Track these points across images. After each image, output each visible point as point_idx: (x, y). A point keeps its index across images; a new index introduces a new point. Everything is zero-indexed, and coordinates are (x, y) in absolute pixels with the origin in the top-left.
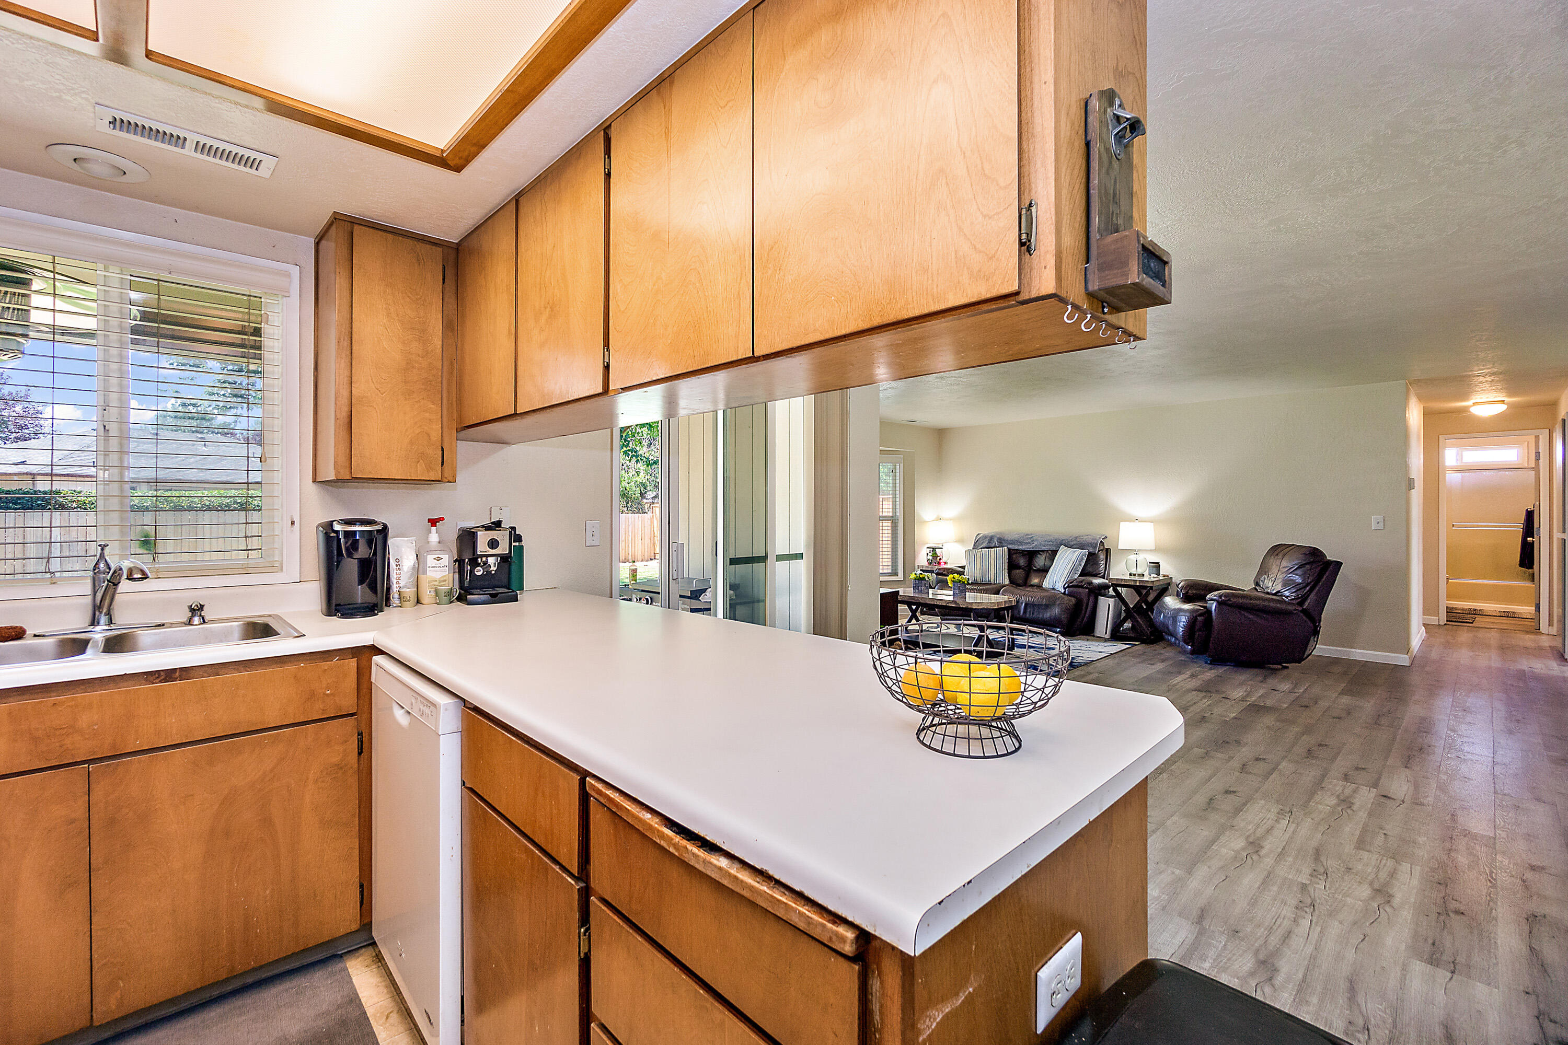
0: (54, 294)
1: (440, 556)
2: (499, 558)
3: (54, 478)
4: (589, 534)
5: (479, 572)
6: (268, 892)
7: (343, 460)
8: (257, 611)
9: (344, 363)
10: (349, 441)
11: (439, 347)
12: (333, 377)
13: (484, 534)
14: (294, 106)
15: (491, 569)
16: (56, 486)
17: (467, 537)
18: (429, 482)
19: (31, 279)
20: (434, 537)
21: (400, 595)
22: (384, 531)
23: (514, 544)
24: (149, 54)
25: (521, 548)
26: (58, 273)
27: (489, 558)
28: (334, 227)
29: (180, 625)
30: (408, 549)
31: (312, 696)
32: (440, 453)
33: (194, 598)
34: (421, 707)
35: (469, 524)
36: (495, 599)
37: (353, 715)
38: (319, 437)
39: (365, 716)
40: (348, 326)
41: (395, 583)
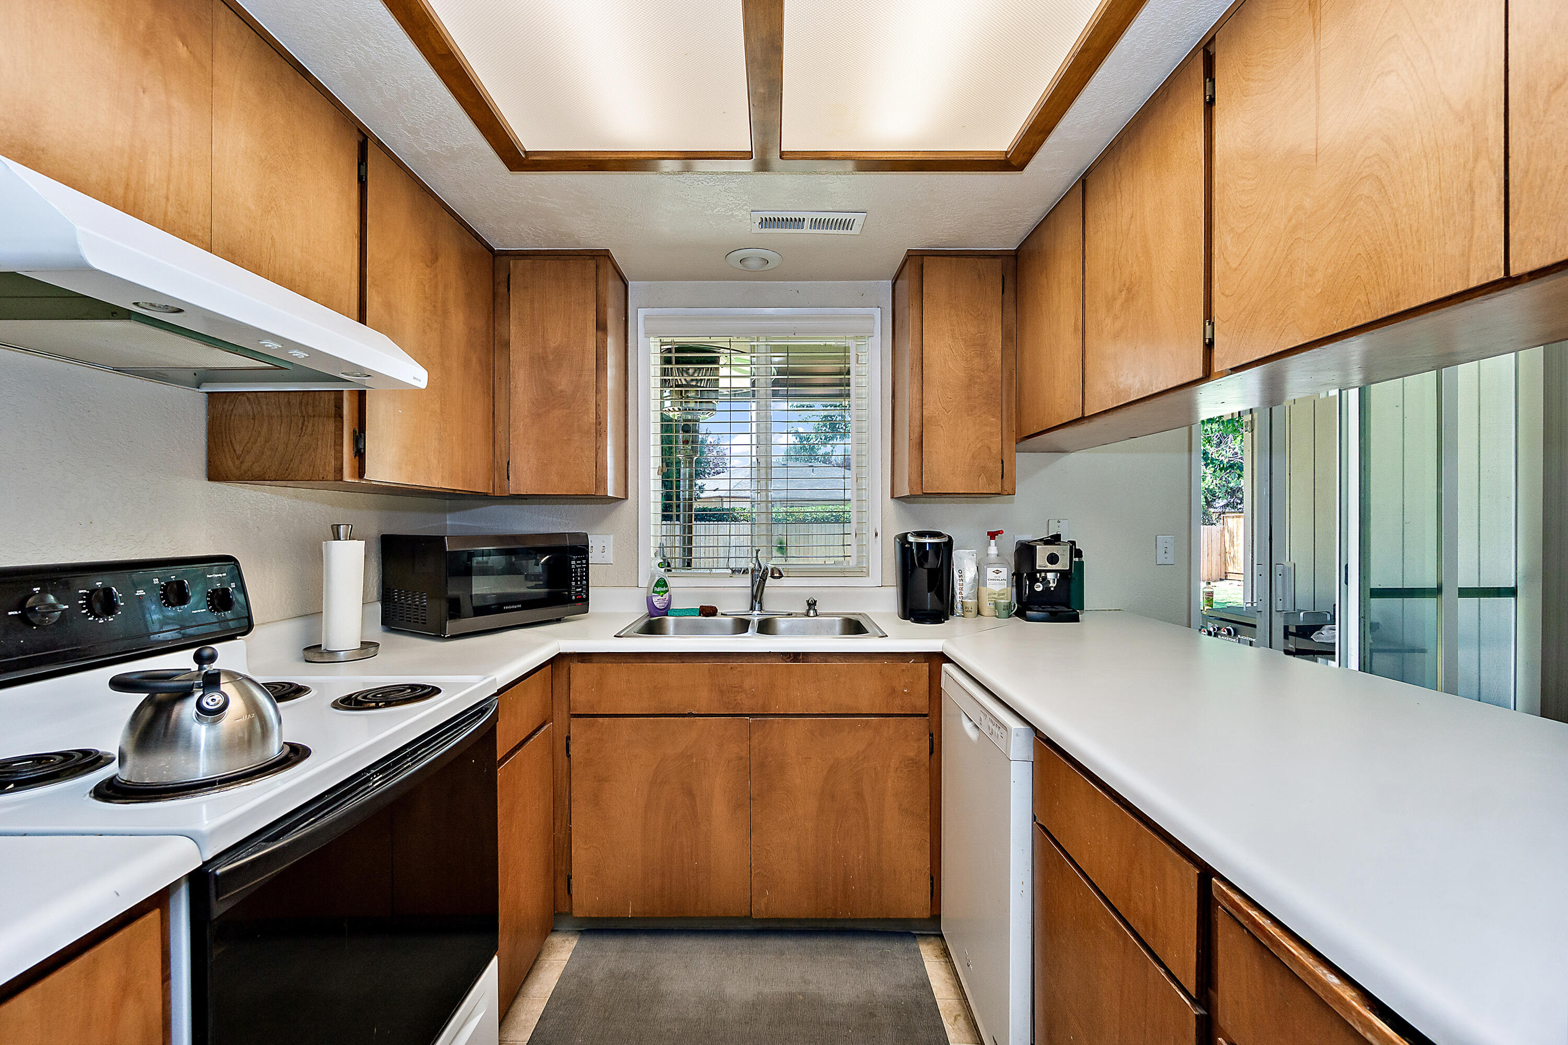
0: (731, 364)
1: (998, 569)
2: (1059, 574)
3: (732, 500)
4: (1161, 551)
5: (1039, 587)
6: (860, 857)
7: (915, 477)
8: (852, 609)
9: (916, 388)
10: (920, 459)
11: (999, 358)
12: (908, 401)
13: (1042, 548)
14: (879, 158)
15: (1051, 585)
16: (733, 505)
17: (1026, 552)
18: (989, 496)
19: (719, 357)
20: (993, 550)
21: (962, 605)
22: (949, 544)
23: (1074, 559)
24: (782, 155)
25: (1081, 564)
26: (732, 350)
27: (1048, 574)
28: (908, 263)
29: (801, 615)
30: (970, 561)
31: (893, 692)
32: (1000, 465)
33: (809, 594)
34: (991, 725)
35: (1027, 537)
36: (1054, 617)
37: (925, 715)
38: (896, 457)
39: (936, 719)
40: (920, 352)
41: (958, 593)
